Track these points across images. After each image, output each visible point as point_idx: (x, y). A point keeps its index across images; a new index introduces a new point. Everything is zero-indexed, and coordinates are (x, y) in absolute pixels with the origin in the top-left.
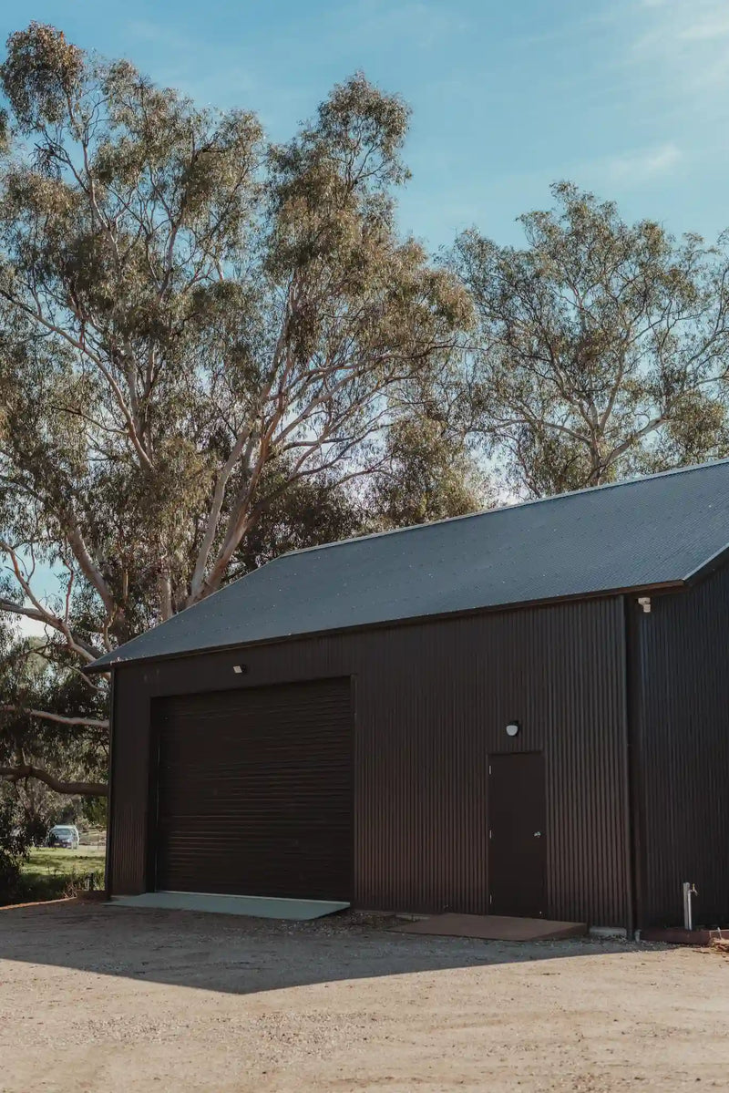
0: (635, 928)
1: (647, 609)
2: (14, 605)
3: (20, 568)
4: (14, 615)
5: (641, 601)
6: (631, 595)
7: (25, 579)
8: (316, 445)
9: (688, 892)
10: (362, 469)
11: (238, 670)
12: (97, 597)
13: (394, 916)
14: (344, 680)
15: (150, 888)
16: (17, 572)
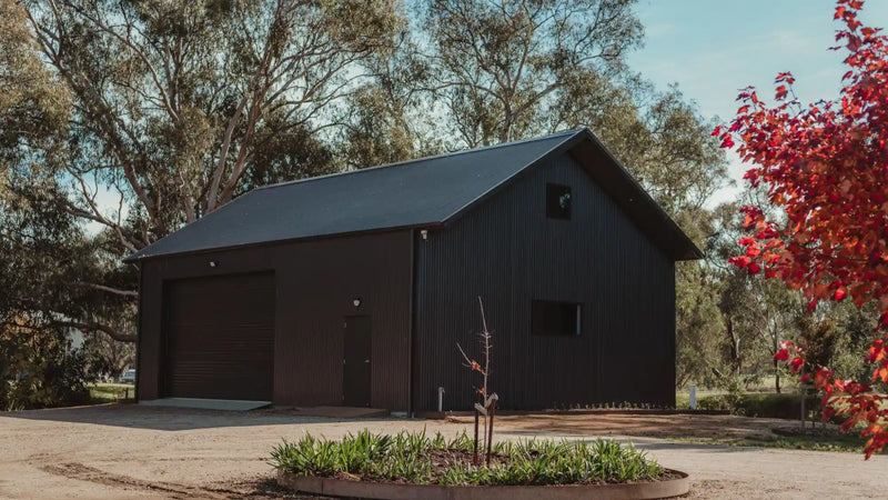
0: (412, 411)
1: (425, 237)
2: (86, 212)
3: (88, 191)
4: (86, 220)
5: (423, 232)
6: (417, 229)
7: (91, 198)
8: (299, 103)
9: (441, 391)
10: (330, 122)
11: (212, 264)
12: (144, 208)
13: (294, 409)
14: (272, 272)
15: (161, 396)
16: (85, 193)
